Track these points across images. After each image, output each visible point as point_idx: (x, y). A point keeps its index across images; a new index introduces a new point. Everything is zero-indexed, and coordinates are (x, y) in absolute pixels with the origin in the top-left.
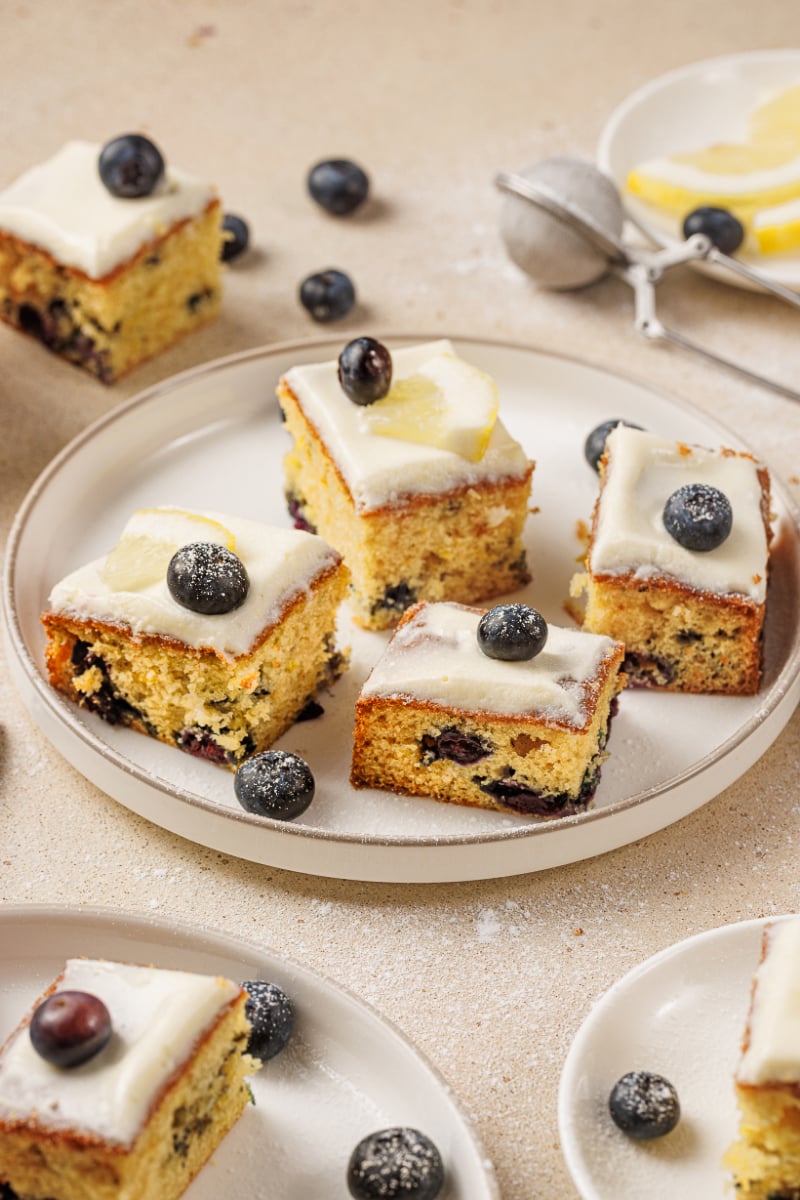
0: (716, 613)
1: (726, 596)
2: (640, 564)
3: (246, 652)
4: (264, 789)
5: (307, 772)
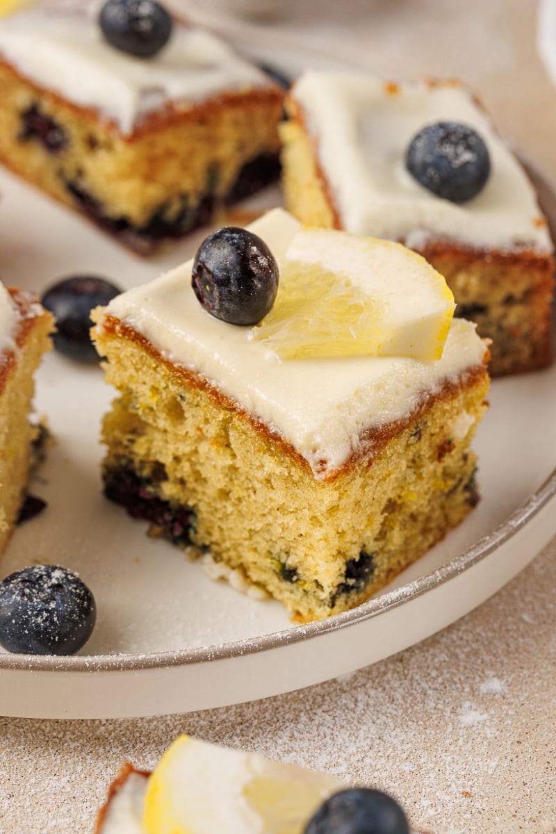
0: (504, 274)
1: (513, 249)
5: (82, 585)
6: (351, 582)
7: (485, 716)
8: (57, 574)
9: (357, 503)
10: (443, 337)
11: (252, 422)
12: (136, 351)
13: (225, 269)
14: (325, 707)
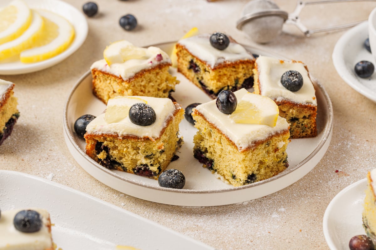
0: (303, 110)
1: (306, 104)
2: (278, 97)
3: (158, 137)
4: (170, 181)
5: (182, 174)
6: (249, 180)
7: (279, 216)
8: (176, 171)
9: (251, 160)
10: (276, 121)
11: (226, 137)
12: (201, 119)
13: (223, 100)
14: (239, 210)
